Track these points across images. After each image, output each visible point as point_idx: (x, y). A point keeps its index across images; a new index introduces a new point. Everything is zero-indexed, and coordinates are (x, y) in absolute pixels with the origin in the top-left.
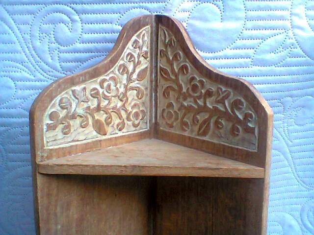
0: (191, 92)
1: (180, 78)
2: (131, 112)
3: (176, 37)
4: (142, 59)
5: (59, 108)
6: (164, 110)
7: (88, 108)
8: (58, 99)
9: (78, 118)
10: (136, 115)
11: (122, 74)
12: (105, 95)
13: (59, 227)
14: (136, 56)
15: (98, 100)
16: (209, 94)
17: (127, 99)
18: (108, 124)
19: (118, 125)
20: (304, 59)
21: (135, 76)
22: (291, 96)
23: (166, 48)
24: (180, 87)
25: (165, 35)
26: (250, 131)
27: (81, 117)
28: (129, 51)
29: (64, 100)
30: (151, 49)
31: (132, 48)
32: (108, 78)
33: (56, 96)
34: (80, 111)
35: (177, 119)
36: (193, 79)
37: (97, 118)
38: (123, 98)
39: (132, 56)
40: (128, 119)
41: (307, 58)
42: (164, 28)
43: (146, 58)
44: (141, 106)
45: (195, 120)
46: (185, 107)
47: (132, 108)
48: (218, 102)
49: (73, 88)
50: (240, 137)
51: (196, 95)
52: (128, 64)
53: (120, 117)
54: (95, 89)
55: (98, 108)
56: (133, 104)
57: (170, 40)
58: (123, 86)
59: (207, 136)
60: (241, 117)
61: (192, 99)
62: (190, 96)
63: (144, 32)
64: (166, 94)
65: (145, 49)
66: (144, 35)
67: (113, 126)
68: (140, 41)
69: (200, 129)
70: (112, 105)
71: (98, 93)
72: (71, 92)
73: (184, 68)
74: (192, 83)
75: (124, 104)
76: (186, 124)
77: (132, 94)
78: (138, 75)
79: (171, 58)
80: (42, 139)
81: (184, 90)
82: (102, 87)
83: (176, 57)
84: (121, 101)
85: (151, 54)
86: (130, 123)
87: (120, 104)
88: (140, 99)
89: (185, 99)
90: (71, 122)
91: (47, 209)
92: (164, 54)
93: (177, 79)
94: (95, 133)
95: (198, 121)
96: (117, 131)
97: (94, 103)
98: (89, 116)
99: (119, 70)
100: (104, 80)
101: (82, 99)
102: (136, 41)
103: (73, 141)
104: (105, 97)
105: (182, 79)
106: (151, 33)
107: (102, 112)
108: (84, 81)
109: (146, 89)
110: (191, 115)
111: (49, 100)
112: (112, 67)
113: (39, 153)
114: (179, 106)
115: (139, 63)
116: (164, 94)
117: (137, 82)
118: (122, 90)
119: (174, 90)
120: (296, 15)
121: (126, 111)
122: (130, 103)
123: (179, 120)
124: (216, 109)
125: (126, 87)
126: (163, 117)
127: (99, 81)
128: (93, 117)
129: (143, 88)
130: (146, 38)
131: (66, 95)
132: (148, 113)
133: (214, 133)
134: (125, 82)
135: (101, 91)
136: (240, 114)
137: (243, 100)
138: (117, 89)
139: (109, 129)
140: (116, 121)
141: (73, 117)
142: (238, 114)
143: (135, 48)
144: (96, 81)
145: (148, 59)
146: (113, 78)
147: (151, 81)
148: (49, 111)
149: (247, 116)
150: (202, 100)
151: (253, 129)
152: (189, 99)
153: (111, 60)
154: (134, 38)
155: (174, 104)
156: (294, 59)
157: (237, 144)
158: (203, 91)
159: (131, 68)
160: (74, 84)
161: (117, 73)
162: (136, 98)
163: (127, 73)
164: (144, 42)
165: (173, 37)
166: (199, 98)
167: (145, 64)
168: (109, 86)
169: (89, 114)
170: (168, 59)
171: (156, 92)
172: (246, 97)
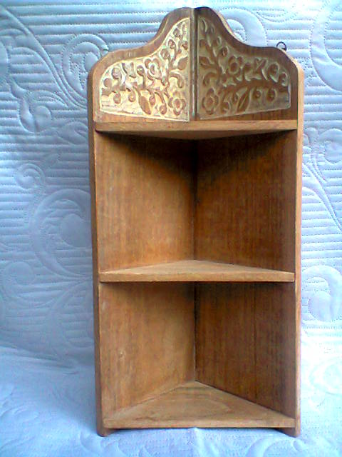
0: (230, 72)
1: (219, 62)
2: (172, 98)
3: (215, 24)
4: (182, 48)
5: (112, 78)
6: (203, 99)
7: (135, 83)
8: (111, 68)
9: (127, 91)
10: (177, 102)
11: (164, 59)
12: (150, 75)
13: (111, 189)
14: (177, 44)
15: (144, 78)
16: (247, 68)
17: (169, 84)
18: (152, 104)
19: (160, 108)
20: (324, 87)
21: (176, 64)
22: (316, 127)
23: (205, 36)
24: (220, 70)
25: (204, 25)
26: (284, 90)
27: (129, 90)
28: (170, 38)
29: (116, 71)
30: (191, 40)
31: (173, 36)
32: (152, 59)
33: (109, 66)
34: (129, 85)
35: (217, 103)
36: (232, 58)
37: (142, 95)
38: (165, 82)
39: (173, 43)
40: (170, 105)
41: (327, 87)
42: (203, 19)
43: (186, 48)
44: (181, 94)
45: (234, 98)
46: (225, 89)
47: (174, 94)
48: (255, 73)
49: (123, 61)
50: (276, 99)
51: (235, 73)
52: (169, 50)
53: (163, 100)
54: (140, 67)
55: (144, 86)
56: (174, 91)
57: (209, 29)
58: (165, 71)
59: (247, 110)
60: (276, 80)
61: (232, 79)
62: (229, 76)
63: (184, 23)
64: (205, 83)
65: (185, 39)
66: (184, 26)
67: (156, 108)
68: (181, 30)
69: (239, 105)
70: (155, 87)
71: (143, 71)
72: (121, 65)
73: (222, 52)
74: (231, 63)
75: (166, 89)
76: (226, 105)
77: (173, 81)
78: (179, 63)
79: (210, 45)
80: (98, 101)
81: (224, 72)
82: (147, 67)
83: (215, 43)
84: (164, 85)
85: (191, 45)
86: (172, 109)
87: (162, 88)
88: (181, 87)
89: (225, 81)
90: (121, 93)
91: (102, 167)
92: (203, 43)
93: (216, 63)
94: (141, 110)
95: (237, 98)
96: (160, 114)
97: (140, 80)
98: (136, 92)
99: (162, 54)
100: (149, 61)
101: (131, 73)
102: (176, 30)
103: (123, 111)
104: (150, 78)
105: (221, 63)
106: (191, 25)
107: (147, 91)
108: (132, 57)
109: (186, 79)
110: (231, 95)
111: (104, 67)
112: (156, 49)
113: (95, 113)
114: (219, 89)
115: (180, 52)
116: (204, 83)
117: (178, 70)
118: (164, 74)
119: (213, 75)
120: (316, 43)
121: (168, 96)
122: (171, 90)
123: (219, 105)
124: (254, 80)
125: (168, 72)
126: (203, 106)
127: (144, 61)
128: (139, 94)
129: (183, 78)
130: (186, 29)
131: (117, 66)
132: (188, 105)
133: (253, 104)
134: (167, 66)
135: (146, 70)
136: (275, 78)
137: (277, 64)
138: (160, 72)
139: (153, 110)
140: (159, 104)
141: (123, 89)
142: (273, 78)
143: (176, 36)
144: (142, 60)
145: (188, 50)
146: (156, 60)
147: (191, 72)
148: (104, 77)
149: (281, 78)
150: (241, 76)
151: (287, 87)
152: (228, 80)
153: (155, 43)
154: (175, 27)
155: (214, 90)
156: (314, 88)
157: (274, 107)
158: (242, 68)
159: (172, 54)
160: (124, 58)
161: (160, 56)
162: (177, 86)
163: (169, 58)
164: (184, 32)
165: (213, 25)
166: (238, 75)
167: (185, 54)
168: (153, 67)
169: (136, 90)
170: (207, 47)
171: (196, 82)
172: (279, 61)
